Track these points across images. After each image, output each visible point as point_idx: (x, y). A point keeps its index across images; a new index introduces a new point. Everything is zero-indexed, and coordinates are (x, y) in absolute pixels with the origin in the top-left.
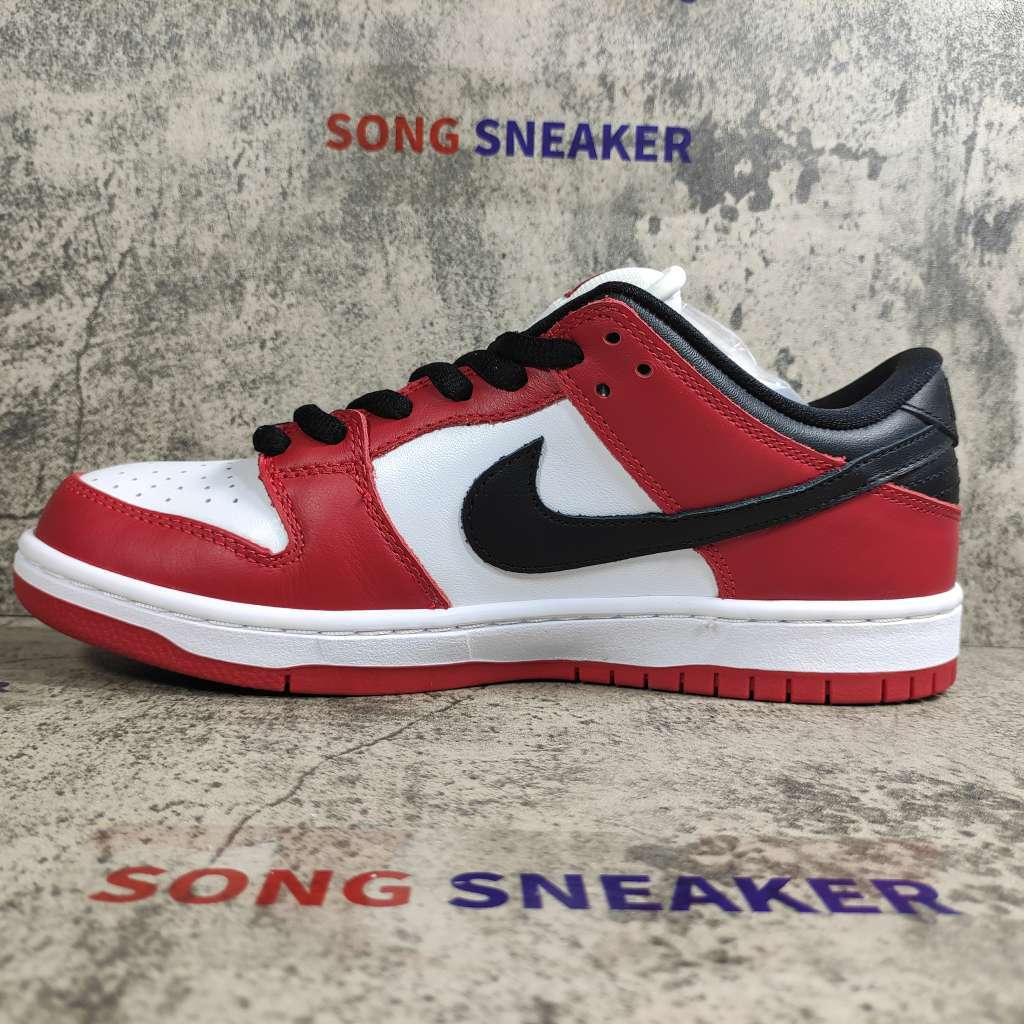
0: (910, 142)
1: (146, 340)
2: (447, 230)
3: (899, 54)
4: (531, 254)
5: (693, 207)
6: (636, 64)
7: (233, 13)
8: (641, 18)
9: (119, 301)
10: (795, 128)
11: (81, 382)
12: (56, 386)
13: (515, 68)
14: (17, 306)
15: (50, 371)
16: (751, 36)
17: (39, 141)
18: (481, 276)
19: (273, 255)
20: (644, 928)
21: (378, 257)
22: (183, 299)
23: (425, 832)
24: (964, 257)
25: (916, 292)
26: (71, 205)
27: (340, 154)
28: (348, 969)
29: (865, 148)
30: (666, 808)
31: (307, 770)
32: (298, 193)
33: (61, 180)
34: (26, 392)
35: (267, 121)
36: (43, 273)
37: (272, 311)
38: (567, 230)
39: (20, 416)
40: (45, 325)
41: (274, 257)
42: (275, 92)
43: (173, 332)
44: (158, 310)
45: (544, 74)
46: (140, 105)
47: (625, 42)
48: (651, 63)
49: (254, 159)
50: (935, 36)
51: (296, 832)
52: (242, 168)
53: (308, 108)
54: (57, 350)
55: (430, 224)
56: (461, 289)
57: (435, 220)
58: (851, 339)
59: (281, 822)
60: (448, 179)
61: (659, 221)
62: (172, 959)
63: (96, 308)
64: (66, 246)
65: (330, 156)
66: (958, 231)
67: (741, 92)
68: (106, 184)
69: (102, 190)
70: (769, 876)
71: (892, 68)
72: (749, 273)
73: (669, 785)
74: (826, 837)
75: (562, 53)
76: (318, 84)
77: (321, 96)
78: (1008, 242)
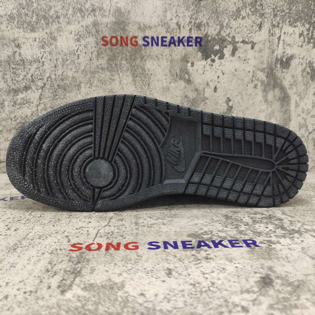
0: (263, 39)
1: (55, 101)
2: (136, 68)
3: (260, 13)
4: (159, 74)
5: (203, 59)
6: (186, 19)
7: (73, 8)
8: (188, 5)
9: (47, 91)
10: (231, 36)
11: (39, 113)
12: (32, 115)
13: (153, 21)
14: (20, 93)
15: (30, 111)
16: (218, 10)
17: (22, 47)
18: (146, 80)
19: (88, 76)
20: (191, 252)
21: (117, 76)
22: (65, 89)
23: (140, 232)
24: (277, 70)
25: (264, 81)
26: (32, 64)
27: (106, 48)
28: (128, 264)
29: (250, 41)
30: (197, 224)
31: (111, 217)
32: (94, 59)
33: (29, 58)
34: (24, 116)
35: (85, 39)
36: (26, 84)
37: (89, 92)
38: (169, 67)
39: (23, 123)
40: (28, 98)
41: (89, 77)
42: (86, 30)
43: (63, 99)
44: (58, 93)
45: (161, 23)
46: (49, 35)
47: (183, 13)
48: (191, 19)
49: (81, 50)
50: (270, 8)
51: (111, 233)
52: (79, 53)
53: (96, 35)
54: (31, 105)
55: (131, 66)
56: (140, 84)
57: (132, 65)
58: (246, 94)
59: (107, 231)
60: (135, 54)
61: (194, 63)
62: (89, 263)
63: (41, 93)
64: (32, 76)
65: (103, 48)
66: (276, 63)
67: (216, 26)
68: (42, 58)
69: (41, 60)
70: (219, 239)
71: (257, 18)
72: (218, 77)
73: (197, 218)
74: (234, 230)
75: (166, 16)
76: (98, 28)
77: (99, 31)
78: (289, 66)
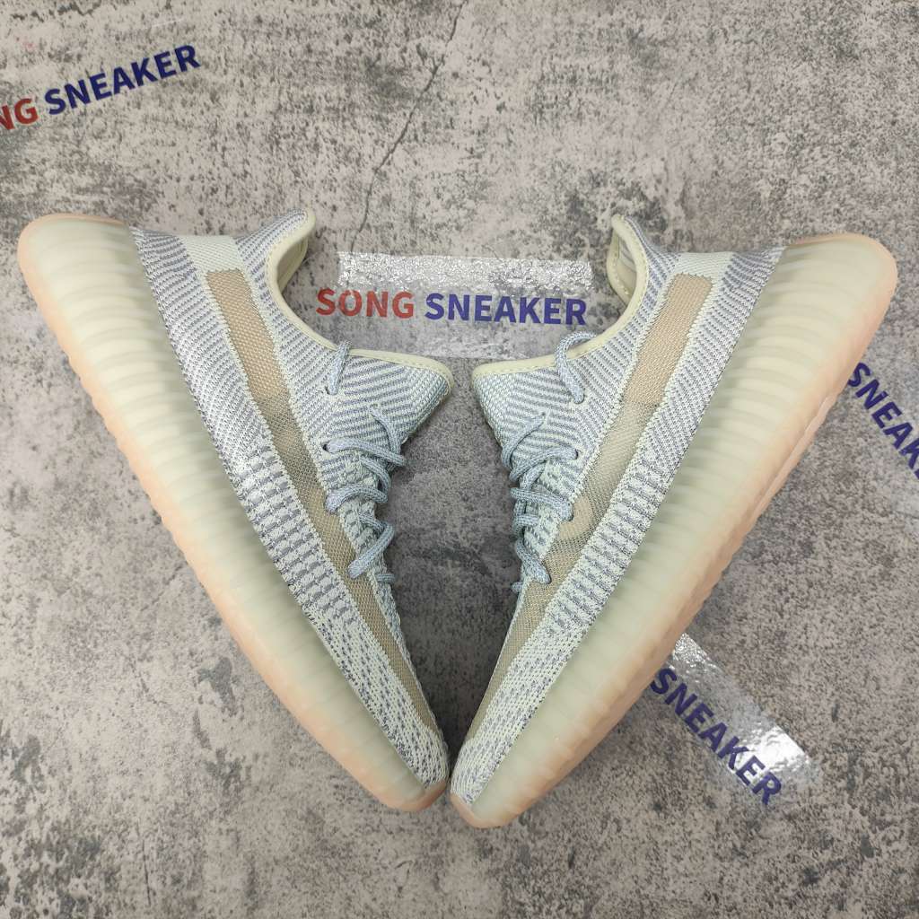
20: (483, 332)
30: (513, 232)
31: (368, 188)
70: (534, 295)
73: (520, 203)
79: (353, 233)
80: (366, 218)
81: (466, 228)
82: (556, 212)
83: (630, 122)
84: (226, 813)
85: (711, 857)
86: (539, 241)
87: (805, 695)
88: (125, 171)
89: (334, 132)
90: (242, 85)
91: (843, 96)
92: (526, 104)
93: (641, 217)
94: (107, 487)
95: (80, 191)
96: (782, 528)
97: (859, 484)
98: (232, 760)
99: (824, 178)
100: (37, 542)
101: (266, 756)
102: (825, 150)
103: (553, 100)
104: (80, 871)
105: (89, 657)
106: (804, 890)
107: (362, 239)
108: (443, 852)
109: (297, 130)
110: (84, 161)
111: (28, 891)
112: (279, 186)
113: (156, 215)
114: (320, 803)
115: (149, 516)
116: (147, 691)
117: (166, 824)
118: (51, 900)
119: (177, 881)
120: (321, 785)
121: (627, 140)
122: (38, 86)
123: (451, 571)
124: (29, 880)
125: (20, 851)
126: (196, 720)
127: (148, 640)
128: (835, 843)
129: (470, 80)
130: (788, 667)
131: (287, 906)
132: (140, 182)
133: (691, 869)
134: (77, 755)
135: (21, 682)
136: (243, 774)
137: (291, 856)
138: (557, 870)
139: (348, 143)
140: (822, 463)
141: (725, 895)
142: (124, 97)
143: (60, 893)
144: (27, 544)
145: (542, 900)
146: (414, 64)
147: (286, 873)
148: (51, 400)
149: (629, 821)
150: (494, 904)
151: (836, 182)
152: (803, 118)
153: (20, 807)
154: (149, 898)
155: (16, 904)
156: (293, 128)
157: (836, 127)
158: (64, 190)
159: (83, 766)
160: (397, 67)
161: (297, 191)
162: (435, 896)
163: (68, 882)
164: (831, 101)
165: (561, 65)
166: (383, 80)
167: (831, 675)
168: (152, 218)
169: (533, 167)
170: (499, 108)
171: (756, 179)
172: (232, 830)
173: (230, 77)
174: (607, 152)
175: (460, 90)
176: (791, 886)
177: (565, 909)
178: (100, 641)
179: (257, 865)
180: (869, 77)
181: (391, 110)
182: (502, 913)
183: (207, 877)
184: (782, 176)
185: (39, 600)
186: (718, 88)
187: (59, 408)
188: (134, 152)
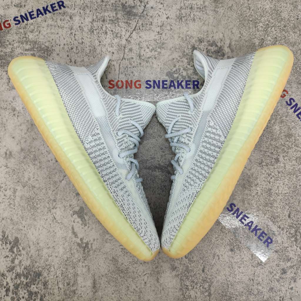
20: (165, 92)
31: (124, 46)
51: (126, 69)
59: (124, 66)
79: (120, 61)
80: (124, 56)
81: (158, 58)
82: (188, 52)
83: (211, 21)
84: (84, 260)
85: (250, 266)
86: (182, 61)
87: (279, 210)
88: (42, 43)
89: (112, 27)
90: (80, 13)
91: (280, 11)
92: (176, 16)
93: (216, 52)
94: (39, 150)
95: (26, 50)
96: (268, 154)
97: (293, 138)
98: (86, 241)
99: (276, 38)
100: (15, 170)
101: (97, 239)
102: (276, 28)
103: (185, 15)
104: (34, 283)
105: (35, 208)
106: (282, 276)
107: (123, 63)
108: (160, 269)
109: (99, 27)
110: (27, 40)
111: (17, 291)
112: (94, 46)
113: (52, 57)
114: (117, 255)
115: (53, 159)
116: (55, 219)
117: (64, 265)
118: (25, 293)
119: (68, 284)
120: (117, 249)
121: (210, 27)
122: (11, 16)
123: (158, 173)
124: (17, 287)
125: (13, 277)
126: (73, 228)
127: (55, 202)
128: (292, 259)
129: (157, 9)
130: (273, 201)
131: (107, 291)
132: (47, 46)
133: (244, 271)
134: (32, 243)
135: (11, 218)
136: (90, 246)
137: (108, 273)
138: (199, 273)
139: (117, 31)
140: (280, 132)
141: (256, 279)
142: (40, 18)
143: (28, 291)
144: (12, 170)
145: (194, 284)
146: (138, 4)
147: (106, 280)
148: (18, 121)
149: (222, 255)
150: (178, 286)
151: (280, 39)
152: (268, 18)
153: (13, 261)
154: (59, 291)
155: (13, 295)
156: (98, 27)
157: (279, 21)
158: (21, 50)
159: (34, 246)
160: (132, 6)
161: (100, 48)
162: (157, 285)
163: (30, 287)
164: (277, 12)
165: (187, 3)
166: (128, 10)
167: (287, 202)
168: (51, 59)
169: (179, 37)
170: (167, 18)
171: (254, 39)
172: (87, 266)
173: (76, 11)
174: (204, 31)
175: (154, 13)
176: (278, 275)
177: (202, 287)
178: (39, 203)
179: (96, 277)
180: (289, 4)
181: (131, 20)
182: (181, 289)
183: (79, 282)
184: (262, 37)
185: (17, 190)
186: (240, 9)
187: (21, 124)
188: (44, 36)
